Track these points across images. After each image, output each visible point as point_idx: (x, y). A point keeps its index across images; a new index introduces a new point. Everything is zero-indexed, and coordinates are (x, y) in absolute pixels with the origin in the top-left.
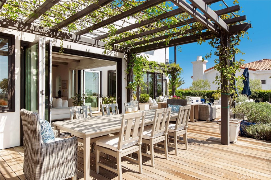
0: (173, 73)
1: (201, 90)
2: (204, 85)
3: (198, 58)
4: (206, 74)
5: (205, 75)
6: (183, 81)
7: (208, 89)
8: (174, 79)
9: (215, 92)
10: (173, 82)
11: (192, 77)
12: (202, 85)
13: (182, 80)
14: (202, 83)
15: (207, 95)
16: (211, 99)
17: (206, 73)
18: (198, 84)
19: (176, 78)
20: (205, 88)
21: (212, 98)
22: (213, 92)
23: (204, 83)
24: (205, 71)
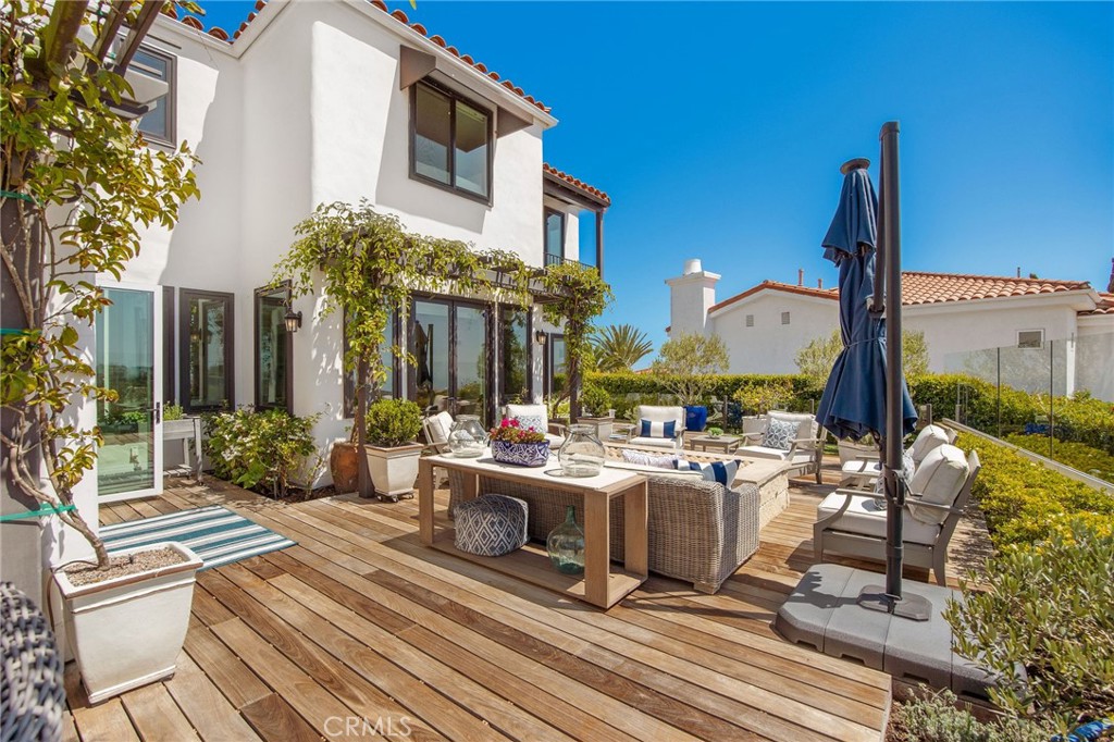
0: (572, 306)
1: (693, 374)
2: (703, 357)
3: (688, 266)
4: (715, 319)
5: (712, 321)
6: (649, 344)
7: (718, 369)
8: (575, 328)
9: (746, 383)
10: (573, 344)
11: (668, 330)
12: (699, 354)
13: (645, 341)
14: (697, 346)
15: (716, 390)
16: (729, 406)
17: (713, 314)
18: (681, 353)
19: (582, 327)
20: (709, 368)
21: (732, 401)
22: (737, 384)
23: (704, 346)
24: (711, 310)
